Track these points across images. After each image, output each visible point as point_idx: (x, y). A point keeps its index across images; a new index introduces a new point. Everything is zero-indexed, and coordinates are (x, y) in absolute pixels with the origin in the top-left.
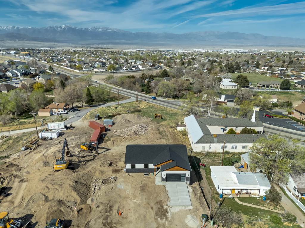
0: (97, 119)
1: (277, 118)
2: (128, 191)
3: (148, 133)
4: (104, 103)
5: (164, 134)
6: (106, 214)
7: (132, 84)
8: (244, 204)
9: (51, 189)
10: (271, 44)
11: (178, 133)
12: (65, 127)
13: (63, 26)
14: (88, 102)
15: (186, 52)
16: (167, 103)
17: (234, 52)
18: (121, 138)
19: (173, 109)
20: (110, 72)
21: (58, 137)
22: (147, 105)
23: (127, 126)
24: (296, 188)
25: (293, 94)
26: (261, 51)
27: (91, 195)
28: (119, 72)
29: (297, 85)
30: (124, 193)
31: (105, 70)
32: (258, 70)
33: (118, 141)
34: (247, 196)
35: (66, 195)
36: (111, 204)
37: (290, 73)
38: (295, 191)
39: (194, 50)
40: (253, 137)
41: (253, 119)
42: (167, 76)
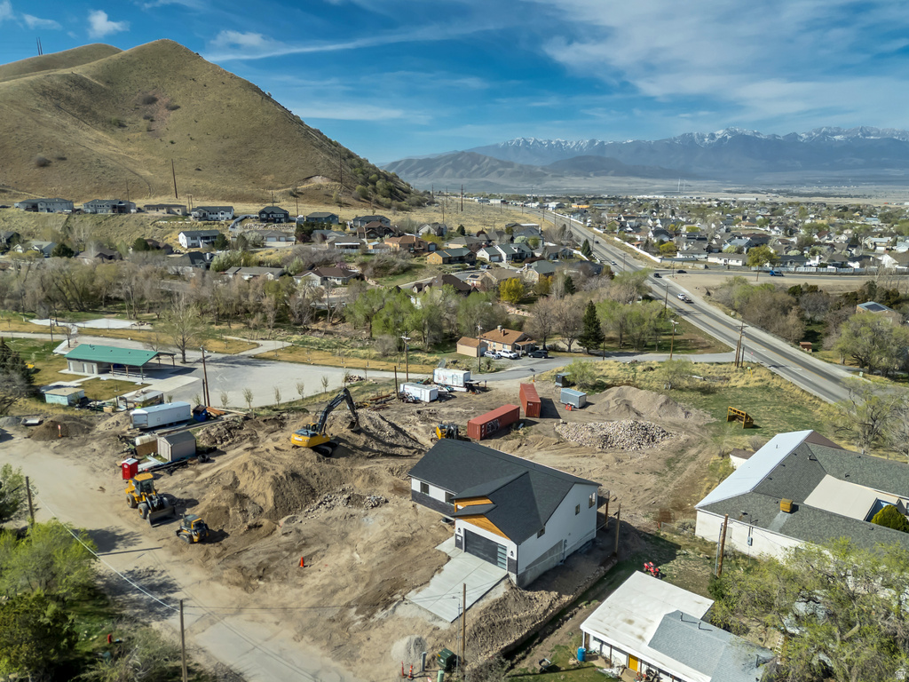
0: (561, 385)
2: (370, 533)
6: (284, 552)
12: (466, 385)
13: (721, 132)
14: (585, 341)
18: (552, 441)
20: (753, 269)
21: (431, 401)
22: (761, 381)
27: (303, 512)
30: (359, 534)
31: (740, 263)
33: (537, 445)
36: (312, 541)
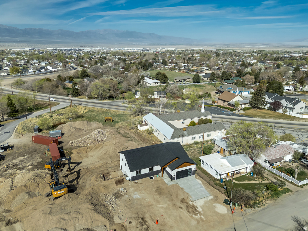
0: (38, 132)
1: (207, 107)
2: (147, 198)
3: (109, 138)
4: (29, 113)
5: (128, 136)
6: (144, 227)
7: (54, 88)
8: (241, 182)
9: (69, 219)
10: (165, 43)
11: (143, 133)
12: (2, 148)
14: (11, 114)
15: (90, 50)
16: (106, 104)
17: (137, 51)
18: (85, 148)
19: (117, 110)
20: (13, 76)
22: (85, 109)
23: (80, 134)
24: (267, 161)
25: (204, 86)
26: (160, 50)
27: (114, 213)
28: (26, 75)
29: (203, 78)
30: (145, 201)
31: (6, 74)
32: (166, 66)
33: (83, 152)
34: (238, 175)
35: (89, 221)
36: (141, 216)
37: (192, 68)
38: (267, 163)
39: (97, 48)
40: (212, 125)
41: (203, 110)
42: (87, 77)
